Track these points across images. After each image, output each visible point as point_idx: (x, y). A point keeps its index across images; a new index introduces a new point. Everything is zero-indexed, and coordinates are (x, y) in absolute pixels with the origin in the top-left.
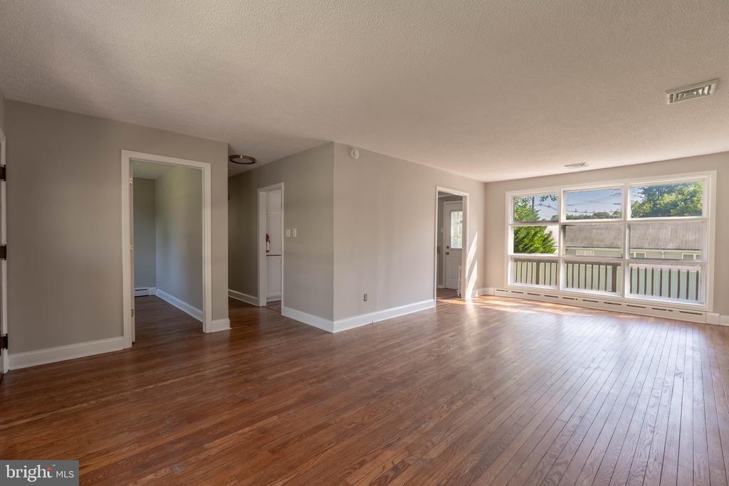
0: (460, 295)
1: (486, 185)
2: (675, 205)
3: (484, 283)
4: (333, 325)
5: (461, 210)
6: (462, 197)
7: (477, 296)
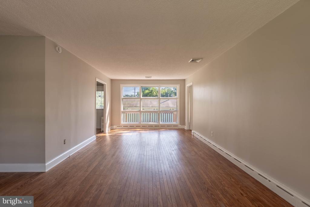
0: (103, 131)
1: (112, 81)
2: (148, 94)
3: (111, 124)
4: (45, 166)
5: (103, 91)
6: (103, 84)
7: (109, 130)
